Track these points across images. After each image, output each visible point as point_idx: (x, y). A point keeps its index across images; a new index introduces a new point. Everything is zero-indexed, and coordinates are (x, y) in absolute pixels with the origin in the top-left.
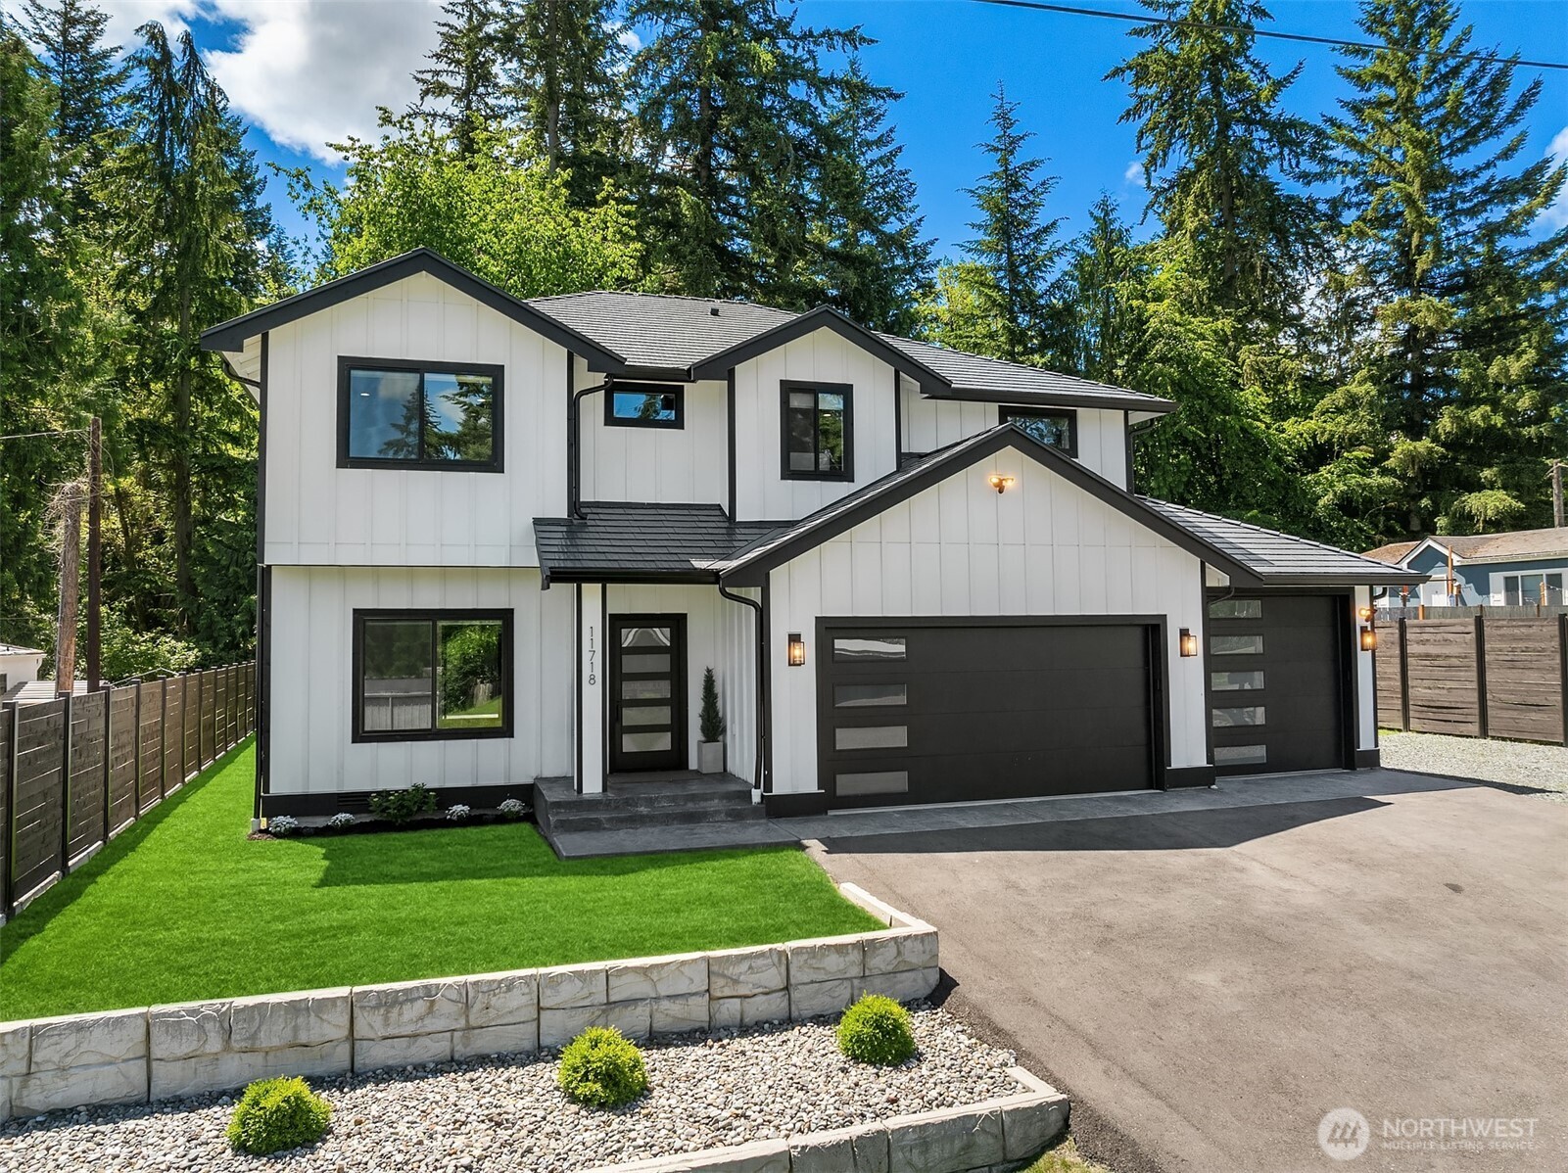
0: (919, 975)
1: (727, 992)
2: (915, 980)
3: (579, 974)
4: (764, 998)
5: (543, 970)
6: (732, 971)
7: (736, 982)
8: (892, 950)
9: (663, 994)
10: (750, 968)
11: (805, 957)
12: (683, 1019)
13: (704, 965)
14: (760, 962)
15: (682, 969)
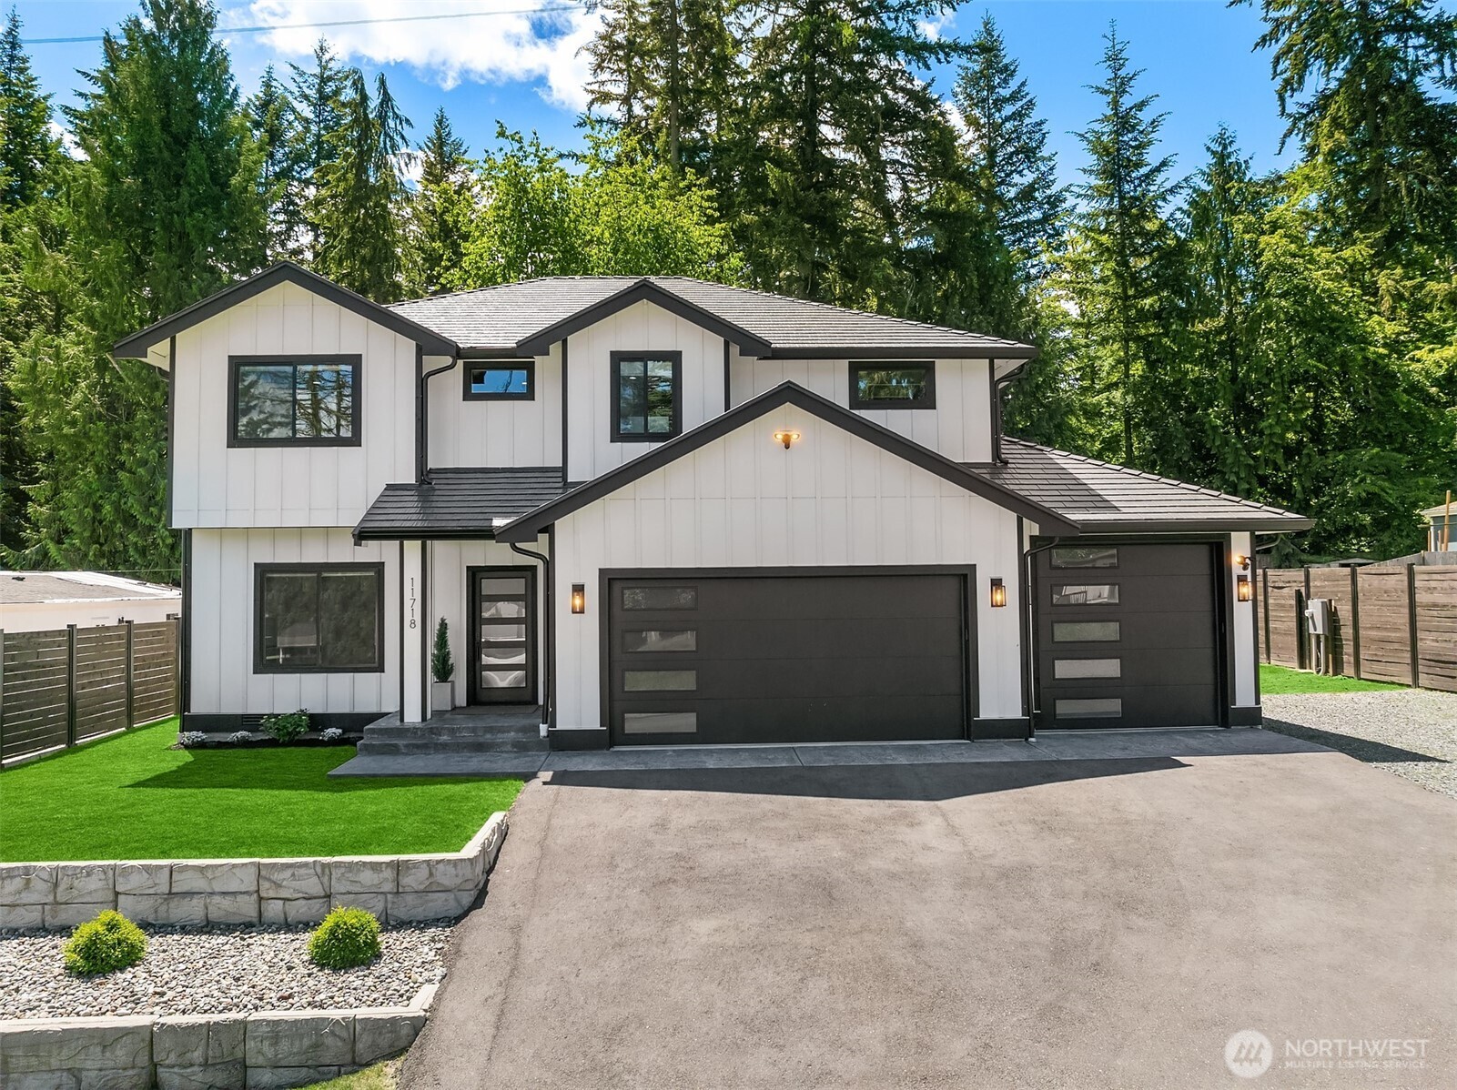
0: (451, 896)
1: (272, 894)
2: (446, 900)
3: (146, 868)
4: (304, 902)
5: (119, 862)
6: (275, 877)
7: (278, 886)
8: (424, 872)
9: (217, 890)
10: (293, 875)
11: (343, 870)
12: (234, 913)
13: (253, 870)
14: (303, 871)
15: (234, 870)
